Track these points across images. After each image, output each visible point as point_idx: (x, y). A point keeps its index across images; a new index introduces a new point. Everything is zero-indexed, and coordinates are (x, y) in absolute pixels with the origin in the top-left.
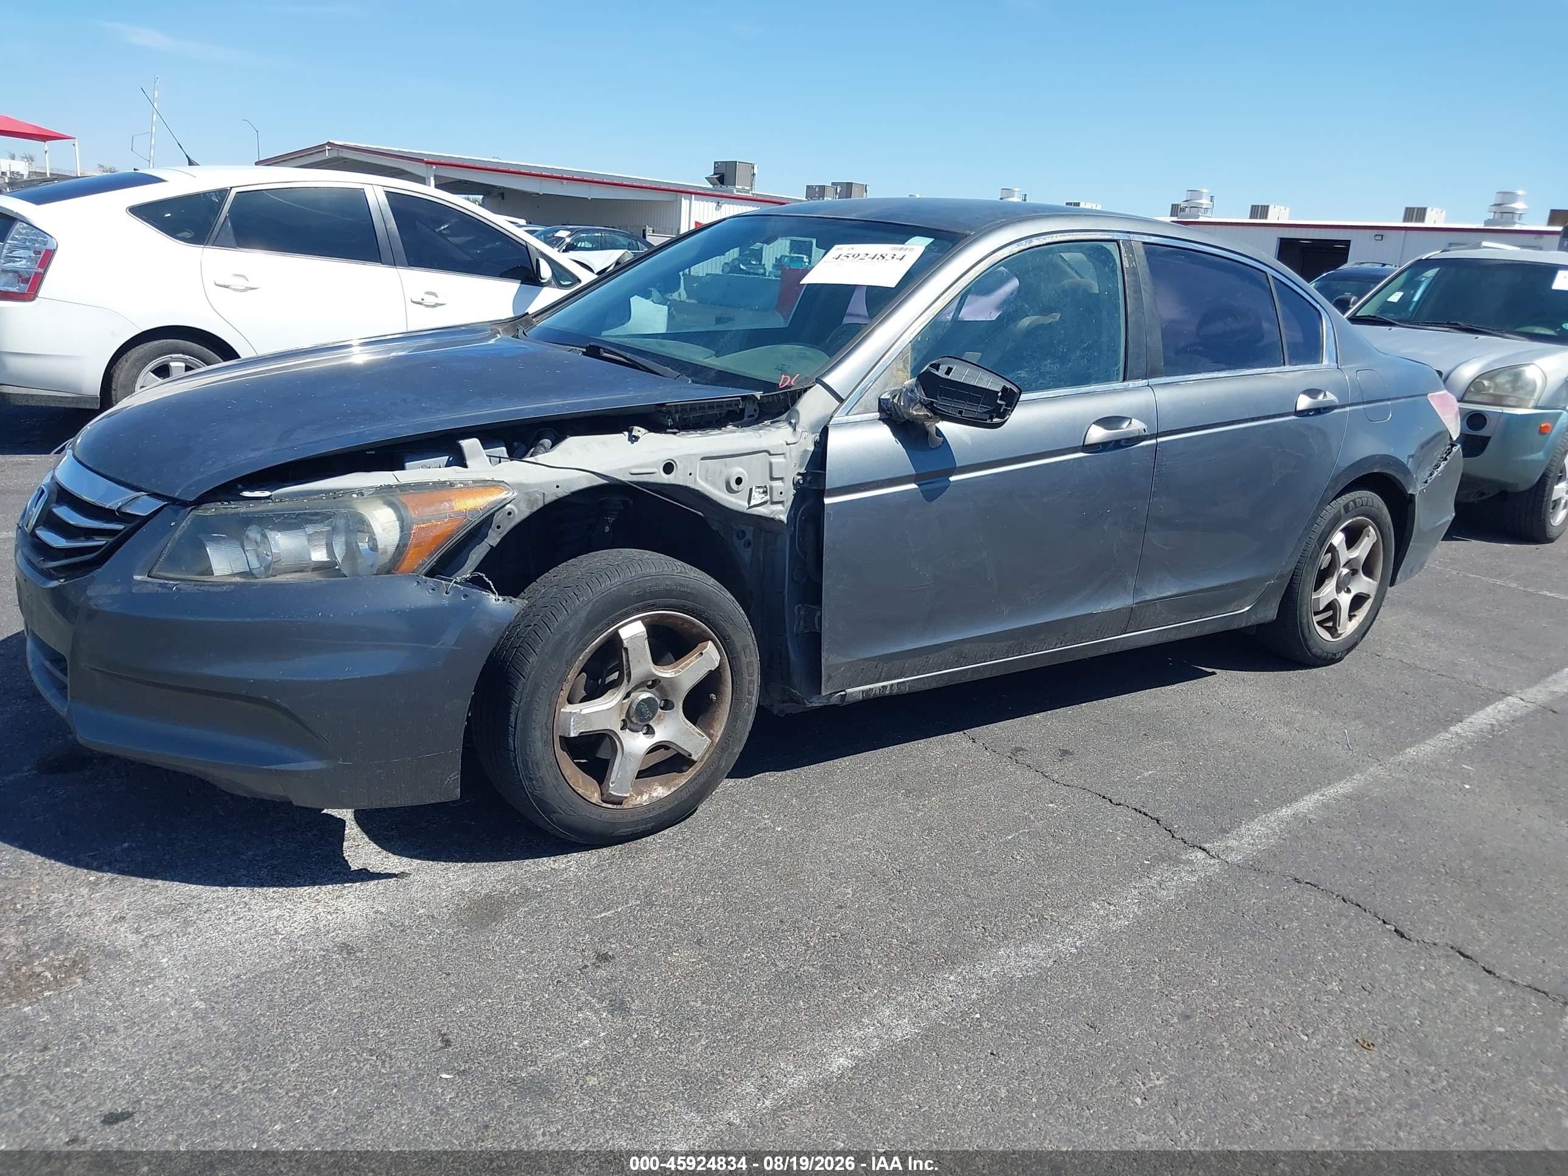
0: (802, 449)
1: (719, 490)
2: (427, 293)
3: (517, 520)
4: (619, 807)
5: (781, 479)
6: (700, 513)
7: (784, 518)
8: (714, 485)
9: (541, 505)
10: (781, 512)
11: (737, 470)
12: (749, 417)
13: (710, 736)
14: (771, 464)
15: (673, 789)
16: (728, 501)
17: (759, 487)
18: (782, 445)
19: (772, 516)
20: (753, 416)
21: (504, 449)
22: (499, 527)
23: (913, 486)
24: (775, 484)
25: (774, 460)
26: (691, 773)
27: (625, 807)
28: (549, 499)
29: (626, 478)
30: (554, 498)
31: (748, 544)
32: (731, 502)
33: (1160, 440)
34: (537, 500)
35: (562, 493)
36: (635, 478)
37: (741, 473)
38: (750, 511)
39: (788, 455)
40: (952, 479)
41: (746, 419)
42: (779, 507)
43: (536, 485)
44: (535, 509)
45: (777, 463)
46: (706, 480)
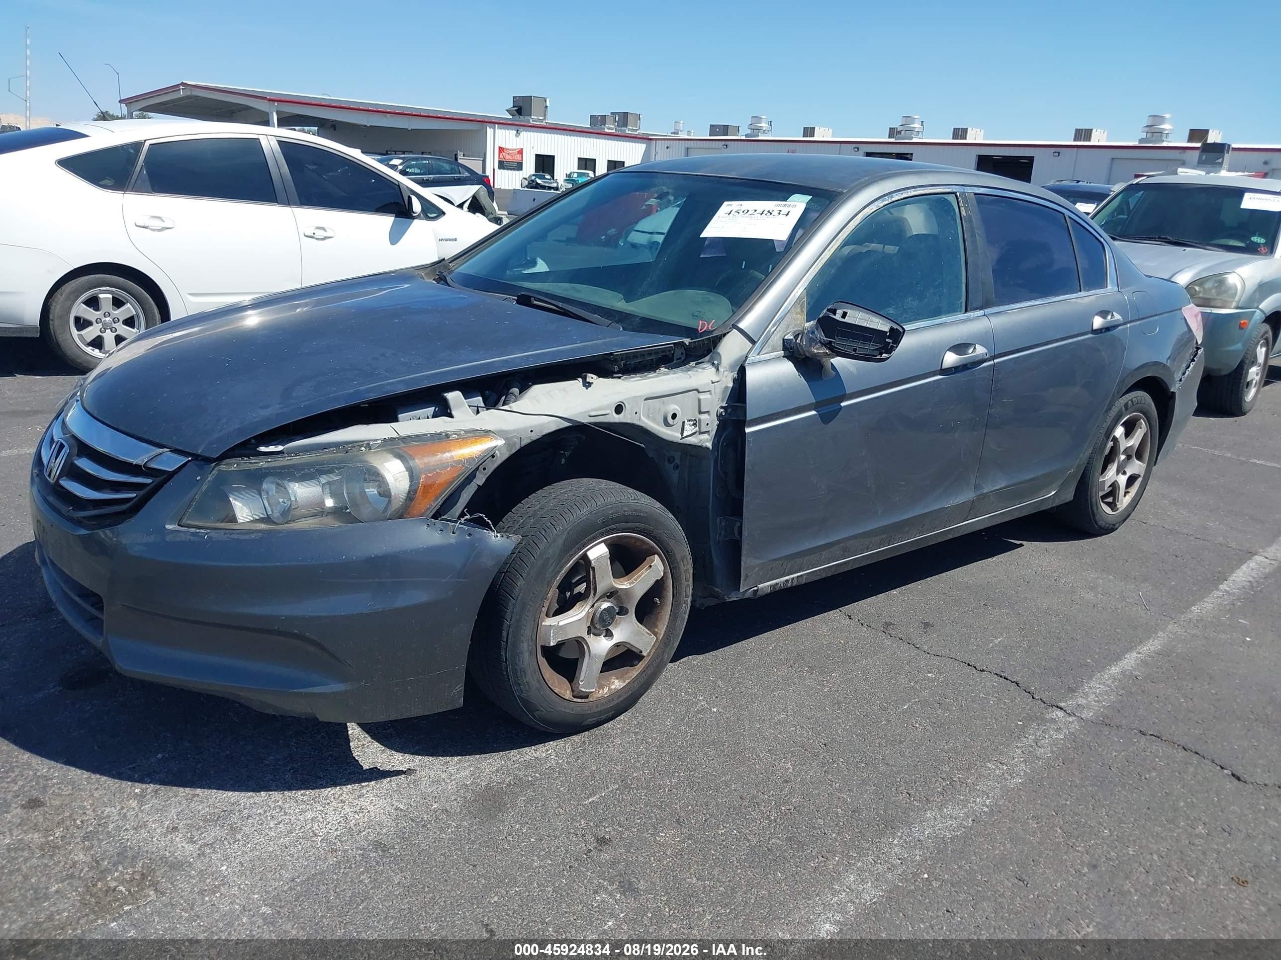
0: (724, 386)
1: (658, 425)
2: (318, 228)
3: (499, 462)
4: (586, 700)
5: (708, 412)
6: (642, 445)
7: (709, 445)
8: (654, 420)
9: (518, 447)
10: (707, 440)
11: (673, 408)
12: (678, 359)
13: (655, 634)
14: (699, 400)
15: (627, 681)
16: (665, 433)
17: (690, 420)
18: (708, 383)
19: (700, 444)
20: (680, 358)
21: (480, 398)
22: (484, 469)
23: (813, 413)
24: (704, 417)
25: (702, 396)
26: (641, 666)
27: (591, 700)
28: (525, 442)
29: (585, 420)
30: (529, 441)
31: (677, 467)
32: (668, 435)
33: (996, 361)
34: (515, 443)
35: (535, 436)
36: (593, 420)
37: (676, 409)
38: (683, 441)
39: (713, 392)
40: (843, 404)
41: (675, 361)
42: (706, 436)
43: (514, 431)
44: (514, 451)
45: (704, 399)
46: (648, 417)
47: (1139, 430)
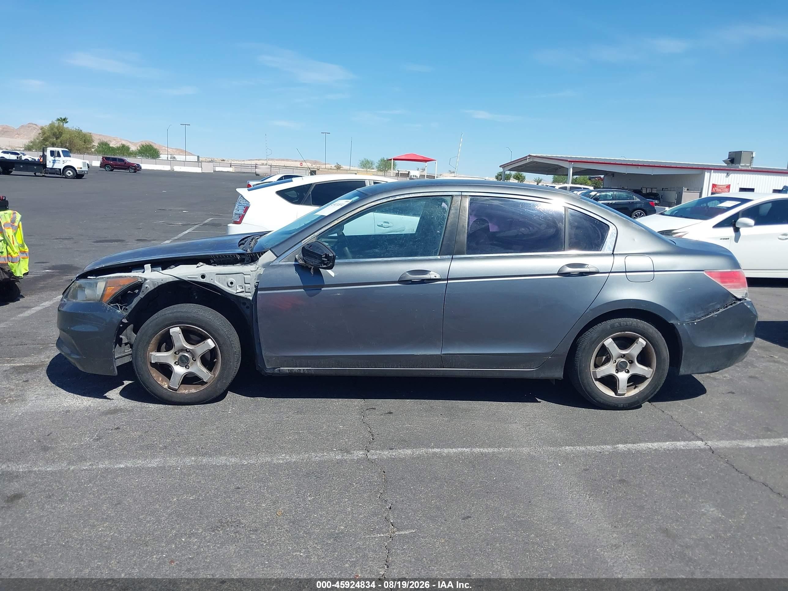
0: (259, 273)
1: (225, 286)
3: (150, 290)
4: (175, 392)
5: (249, 283)
6: (219, 294)
7: (251, 298)
8: (222, 284)
9: (157, 286)
10: (249, 296)
11: (231, 279)
12: (247, 261)
13: (214, 375)
14: (244, 278)
15: (198, 391)
16: (228, 290)
17: (240, 286)
18: (249, 271)
19: (245, 297)
20: (248, 261)
22: (143, 292)
23: (303, 290)
24: (246, 285)
25: (245, 276)
26: (205, 386)
27: (178, 392)
28: (160, 284)
29: (186, 279)
31: (248, 307)
32: (229, 291)
33: (449, 282)
34: (156, 284)
35: (163, 282)
36: (190, 279)
37: (231, 280)
38: (236, 294)
39: (251, 275)
40: (322, 289)
41: (245, 262)
42: (249, 294)
43: (155, 279)
45: (246, 278)
46: (219, 282)
47: (636, 344)
